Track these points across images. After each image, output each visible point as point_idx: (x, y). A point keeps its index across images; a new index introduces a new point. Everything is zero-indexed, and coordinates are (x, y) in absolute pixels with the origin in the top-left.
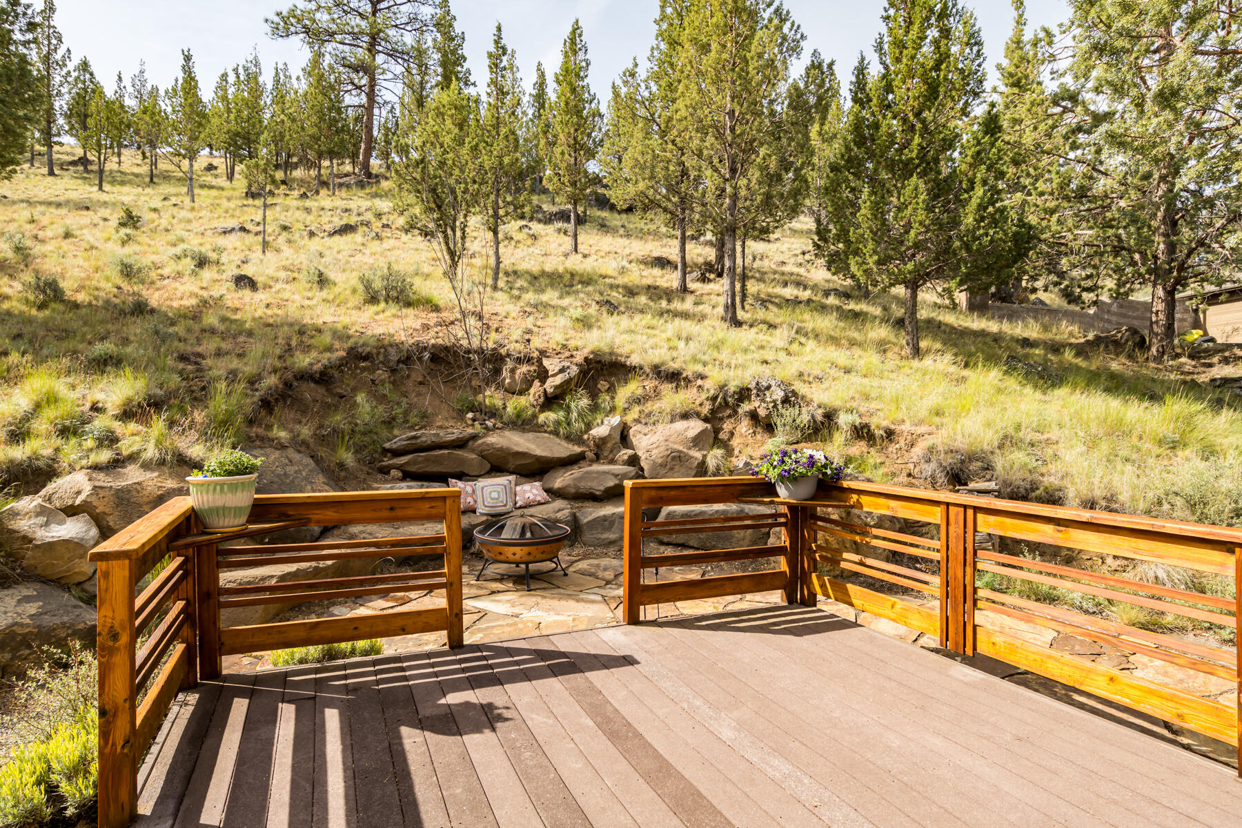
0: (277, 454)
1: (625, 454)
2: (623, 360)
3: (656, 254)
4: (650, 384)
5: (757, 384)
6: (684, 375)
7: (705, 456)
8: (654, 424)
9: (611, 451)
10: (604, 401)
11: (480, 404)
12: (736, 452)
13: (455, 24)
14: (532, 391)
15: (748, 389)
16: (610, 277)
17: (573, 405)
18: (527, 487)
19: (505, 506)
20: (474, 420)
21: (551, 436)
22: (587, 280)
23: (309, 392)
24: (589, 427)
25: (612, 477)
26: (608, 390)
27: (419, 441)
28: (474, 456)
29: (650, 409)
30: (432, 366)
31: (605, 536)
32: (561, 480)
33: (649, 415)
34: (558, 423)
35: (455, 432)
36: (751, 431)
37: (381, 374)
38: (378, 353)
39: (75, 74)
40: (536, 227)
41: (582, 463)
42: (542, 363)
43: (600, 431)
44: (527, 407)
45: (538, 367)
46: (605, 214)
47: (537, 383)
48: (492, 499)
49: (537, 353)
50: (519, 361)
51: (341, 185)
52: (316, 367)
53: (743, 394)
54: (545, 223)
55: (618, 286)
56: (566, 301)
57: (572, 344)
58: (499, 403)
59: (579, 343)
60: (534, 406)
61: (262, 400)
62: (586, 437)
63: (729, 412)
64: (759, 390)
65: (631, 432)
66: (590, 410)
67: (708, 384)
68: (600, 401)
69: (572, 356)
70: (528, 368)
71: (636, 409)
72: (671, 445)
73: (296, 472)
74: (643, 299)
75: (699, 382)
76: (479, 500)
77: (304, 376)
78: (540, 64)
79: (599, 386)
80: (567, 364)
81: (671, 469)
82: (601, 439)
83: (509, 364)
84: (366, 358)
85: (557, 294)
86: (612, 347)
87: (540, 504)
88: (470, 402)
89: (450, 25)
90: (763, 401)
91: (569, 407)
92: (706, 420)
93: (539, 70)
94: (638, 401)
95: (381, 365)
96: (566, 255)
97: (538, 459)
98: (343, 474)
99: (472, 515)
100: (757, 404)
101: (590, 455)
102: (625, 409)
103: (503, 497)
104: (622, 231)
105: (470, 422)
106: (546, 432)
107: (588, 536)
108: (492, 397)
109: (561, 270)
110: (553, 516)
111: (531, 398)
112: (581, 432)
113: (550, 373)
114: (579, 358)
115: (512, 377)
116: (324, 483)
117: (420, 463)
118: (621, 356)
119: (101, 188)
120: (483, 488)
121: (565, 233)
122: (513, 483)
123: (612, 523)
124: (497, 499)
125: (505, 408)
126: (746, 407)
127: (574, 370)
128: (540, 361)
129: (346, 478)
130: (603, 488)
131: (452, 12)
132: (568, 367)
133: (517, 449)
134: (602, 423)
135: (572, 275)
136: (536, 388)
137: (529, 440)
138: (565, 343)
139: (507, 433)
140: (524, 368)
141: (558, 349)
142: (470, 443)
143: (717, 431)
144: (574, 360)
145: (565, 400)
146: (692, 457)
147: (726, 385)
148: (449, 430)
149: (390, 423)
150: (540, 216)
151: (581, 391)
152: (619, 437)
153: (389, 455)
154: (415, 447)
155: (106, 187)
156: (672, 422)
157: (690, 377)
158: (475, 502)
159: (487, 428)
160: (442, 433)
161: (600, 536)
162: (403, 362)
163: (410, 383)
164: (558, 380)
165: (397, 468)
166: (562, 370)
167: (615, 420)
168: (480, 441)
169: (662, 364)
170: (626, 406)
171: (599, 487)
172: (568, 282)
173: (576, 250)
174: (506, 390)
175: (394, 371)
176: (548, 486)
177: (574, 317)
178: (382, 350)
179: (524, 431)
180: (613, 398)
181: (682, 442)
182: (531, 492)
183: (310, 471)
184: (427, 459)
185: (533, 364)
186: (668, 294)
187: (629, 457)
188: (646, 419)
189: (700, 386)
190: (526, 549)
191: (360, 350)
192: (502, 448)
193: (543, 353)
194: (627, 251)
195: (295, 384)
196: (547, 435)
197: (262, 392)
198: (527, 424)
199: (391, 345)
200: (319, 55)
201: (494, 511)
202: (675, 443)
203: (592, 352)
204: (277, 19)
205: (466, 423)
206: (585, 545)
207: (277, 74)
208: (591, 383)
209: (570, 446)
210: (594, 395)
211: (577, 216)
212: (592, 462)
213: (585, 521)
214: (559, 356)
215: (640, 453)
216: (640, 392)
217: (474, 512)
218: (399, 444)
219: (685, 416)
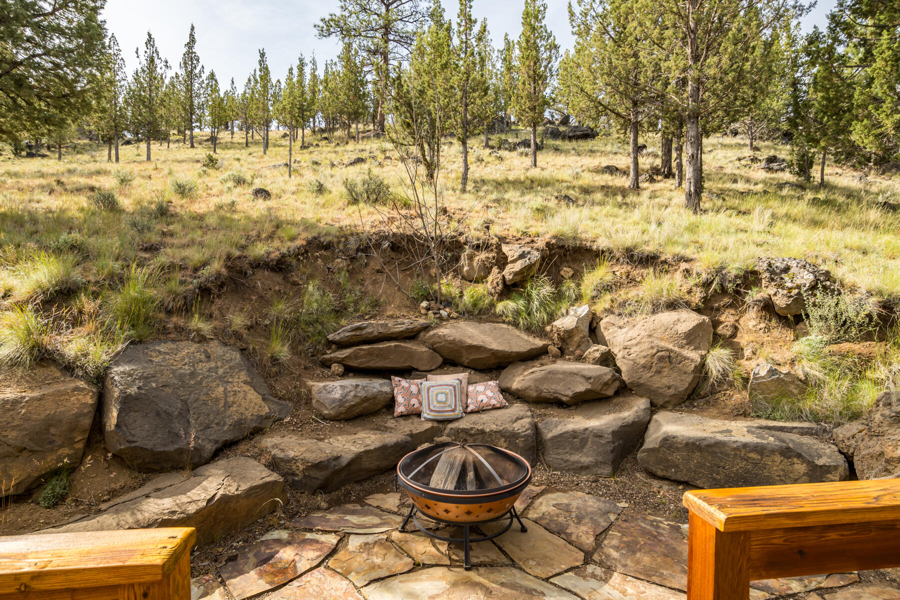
0: (194, 347)
1: (595, 351)
2: (588, 244)
3: (604, 164)
4: (621, 270)
5: (770, 265)
6: (663, 258)
7: (703, 358)
8: (630, 315)
9: (579, 346)
10: (569, 288)
11: (435, 292)
12: (747, 353)
13: (445, 15)
14: (490, 278)
15: (754, 273)
16: (566, 182)
17: (534, 293)
18: (480, 387)
19: (453, 411)
20: (428, 309)
21: (510, 327)
22: (545, 184)
23: (262, 280)
24: (552, 317)
25: (582, 380)
26: (573, 277)
27: (364, 332)
28: (424, 349)
29: (624, 297)
30: (393, 255)
31: (575, 458)
32: (520, 379)
33: (623, 304)
34: (517, 313)
35: (406, 322)
36: (763, 325)
37: (340, 262)
38: (339, 242)
39: (206, 82)
40: (503, 153)
41: (545, 359)
42: (501, 250)
43: (566, 322)
44: (484, 295)
45: (497, 253)
46: (558, 142)
47: (495, 270)
48: (439, 402)
49: (496, 239)
50: (478, 247)
51: (363, 138)
52: (272, 256)
53: (750, 278)
54: (510, 151)
55: (574, 187)
56: (527, 198)
57: (532, 231)
58: (455, 291)
59: (541, 230)
60: (492, 294)
61: (200, 288)
62: (548, 328)
63: (727, 300)
64: (772, 272)
65: (602, 324)
66: (554, 299)
67: (697, 267)
68: (564, 288)
69: (533, 241)
70: (487, 255)
71: (608, 297)
72: (656, 342)
73: (209, 370)
74: (598, 196)
75: (684, 266)
76: (425, 403)
77: (259, 264)
78: (506, 35)
79: (562, 273)
80: (527, 249)
81: (659, 372)
82: (566, 331)
83: (468, 250)
84: (328, 247)
85: (518, 194)
86: (575, 231)
87: (495, 408)
88: (425, 289)
89: (441, 16)
90: (781, 286)
91: (529, 296)
92: (698, 310)
93: (506, 39)
94: (608, 288)
95: (340, 254)
96: (527, 170)
97: (495, 353)
98: (274, 369)
99: (416, 420)
100: (771, 291)
101: (553, 349)
102: (593, 298)
103: (451, 401)
104: (573, 152)
105: (423, 311)
106: (504, 322)
107: (552, 456)
108: (448, 285)
109: (522, 178)
110: (509, 427)
111: (489, 286)
112: (543, 323)
113: (510, 259)
114: (541, 243)
115: (470, 265)
116: (245, 382)
117: (362, 357)
118: (586, 240)
119: (215, 151)
120: (429, 389)
121: (527, 155)
122: (465, 382)
123: (584, 442)
124: (444, 402)
125: (461, 297)
126: (754, 295)
127: (536, 256)
128: (499, 247)
129: (278, 374)
130: (570, 393)
131: (442, 6)
132: (529, 253)
133: (470, 342)
134: (567, 312)
135: (532, 182)
136: (494, 275)
137: (484, 332)
138: (524, 230)
139: (462, 324)
140: (482, 255)
141: (519, 235)
142: (422, 334)
143: (716, 324)
144: (535, 245)
145: (525, 288)
146: (686, 358)
147: (723, 268)
148: (399, 320)
149: (339, 312)
150: (507, 146)
151: (544, 278)
152: (587, 330)
153: (334, 347)
154: (360, 339)
155: (218, 151)
156: (654, 312)
157: (670, 260)
158: (421, 403)
159: (441, 319)
160: (390, 323)
161: (568, 457)
162: (362, 251)
163: (367, 271)
164: (518, 266)
165: (338, 362)
166: (522, 256)
167: (583, 310)
168: (431, 333)
169: (635, 247)
170: (594, 293)
171: (567, 391)
172: (529, 185)
173: (535, 165)
174: (463, 278)
175: (353, 259)
176: (506, 384)
177: (535, 207)
178: (343, 239)
179: (480, 321)
180: (578, 285)
181: (672, 339)
182: (484, 393)
183: (231, 368)
184: (370, 353)
185: (492, 250)
186: (624, 192)
187: (602, 354)
188: (620, 309)
189: (687, 271)
190: (464, 507)
191: (322, 240)
192: (454, 340)
193: (502, 240)
194: (579, 164)
195: (250, 272)
196: (505, 326)
197: (203, 279)
198: (484, 314)
199: (352, 235)
200: (349, 45)
201: (440, 416)
202: (662, 339)
203: (555, 237)
204: (321, 24)
205: (420, 312)
206: (549, 467)
207: (327, 67)
208: (554, 270)
209: (531, 339)
210: (557, 282)
211: (536, 144)
212: (556, 357)
213: (550, 435)
214: (519, 242)
215: (615, 350)
216: (609, 278)
217: (419, 415)
218: (342, 335)
219: (672, 306)
